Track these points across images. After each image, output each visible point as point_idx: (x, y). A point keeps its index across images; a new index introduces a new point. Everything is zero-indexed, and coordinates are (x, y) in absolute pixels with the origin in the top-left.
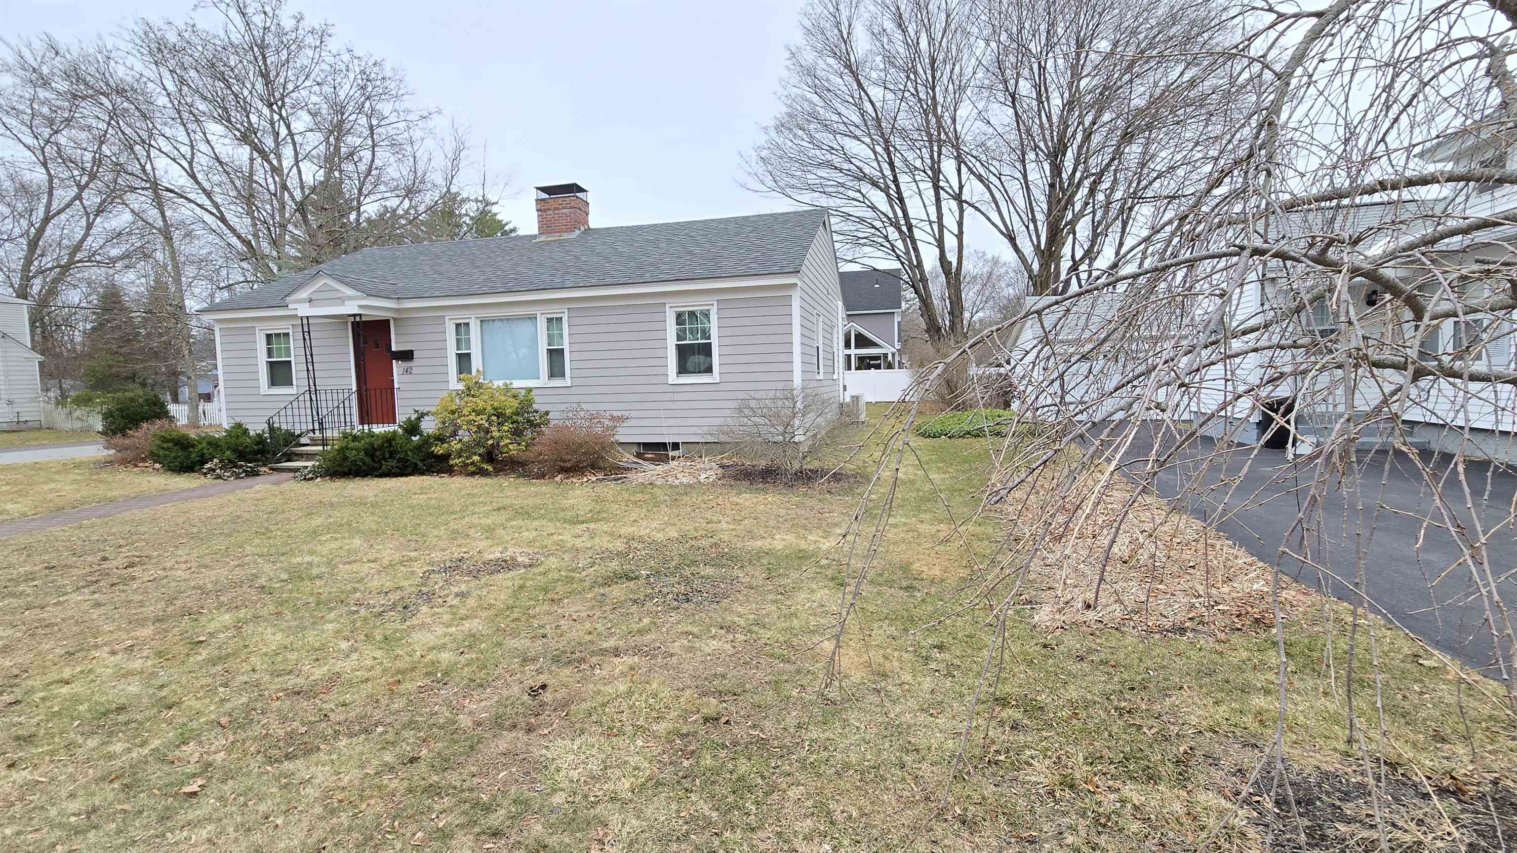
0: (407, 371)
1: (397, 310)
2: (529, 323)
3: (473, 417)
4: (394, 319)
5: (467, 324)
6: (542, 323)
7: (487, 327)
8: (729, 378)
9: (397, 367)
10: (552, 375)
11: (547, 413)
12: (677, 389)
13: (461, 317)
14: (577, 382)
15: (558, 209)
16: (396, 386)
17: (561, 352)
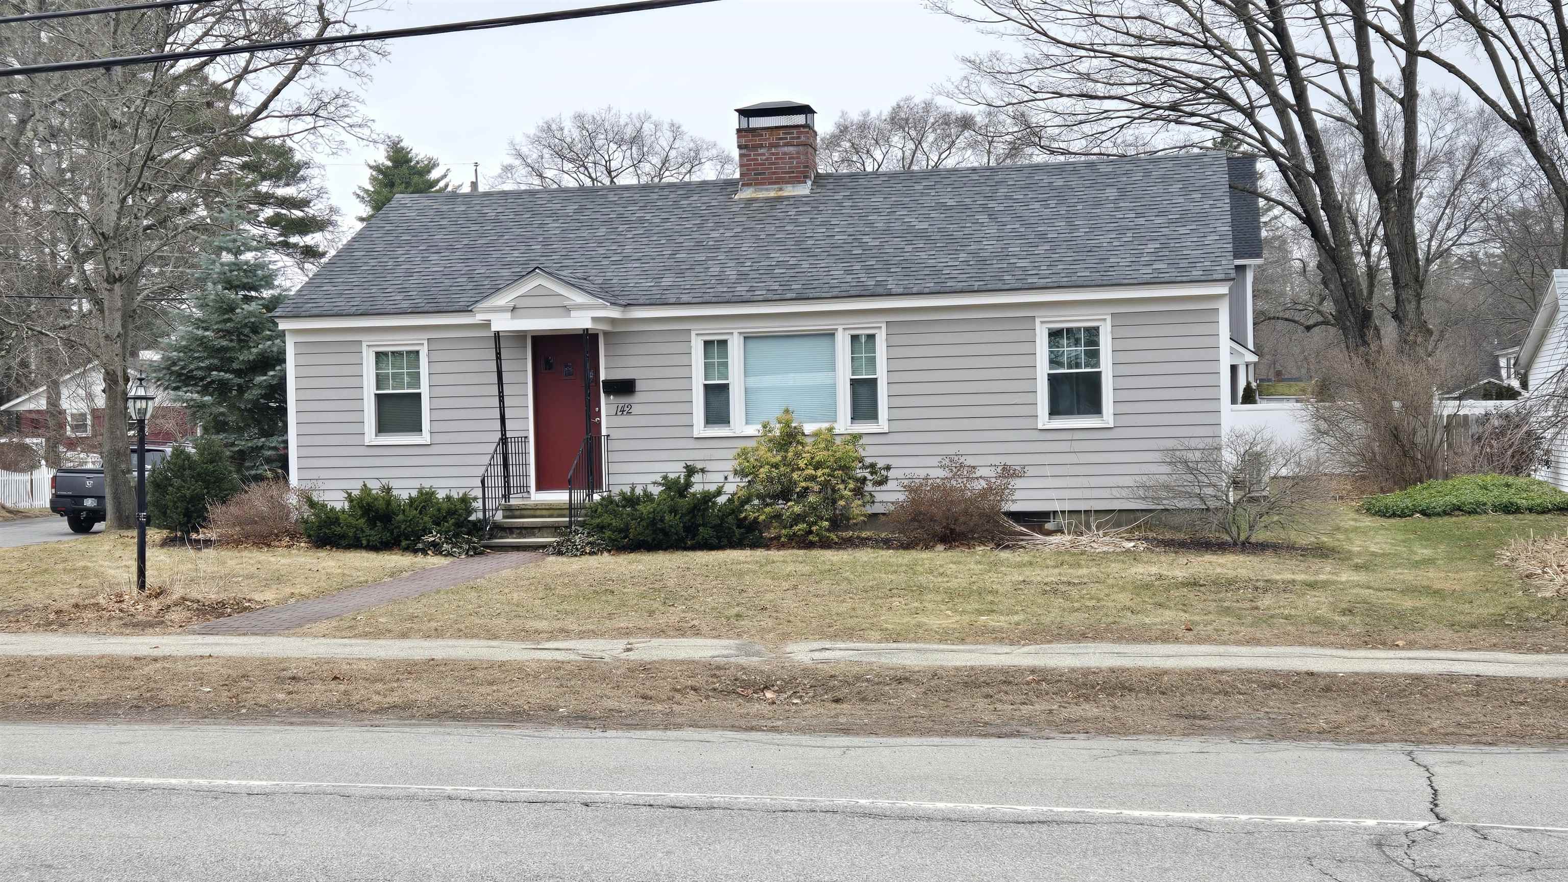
0: (623, 411)
1: (613, 321)
2: (823, 343)
3: (810, 471)
4: (606, 333)
5: (725, 342)
6: (843, 342)
7: (752, 344)
8: (1125, 420)
9: (606, 405)
10: (856, 416)
11: (888, 468)
12: (1050, 436)
13: (715, 332)
14: (897, 426)
15: (777, 146)
16: (604, 432)
17: (872, 384)
